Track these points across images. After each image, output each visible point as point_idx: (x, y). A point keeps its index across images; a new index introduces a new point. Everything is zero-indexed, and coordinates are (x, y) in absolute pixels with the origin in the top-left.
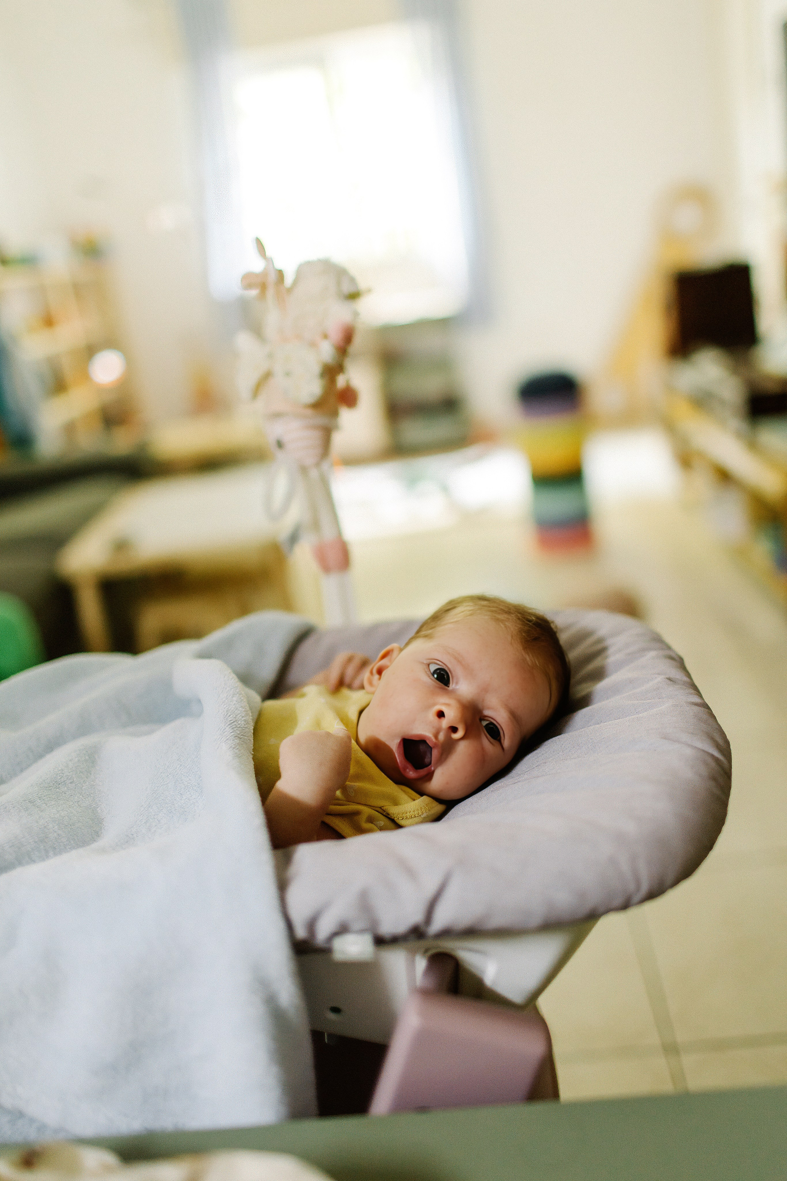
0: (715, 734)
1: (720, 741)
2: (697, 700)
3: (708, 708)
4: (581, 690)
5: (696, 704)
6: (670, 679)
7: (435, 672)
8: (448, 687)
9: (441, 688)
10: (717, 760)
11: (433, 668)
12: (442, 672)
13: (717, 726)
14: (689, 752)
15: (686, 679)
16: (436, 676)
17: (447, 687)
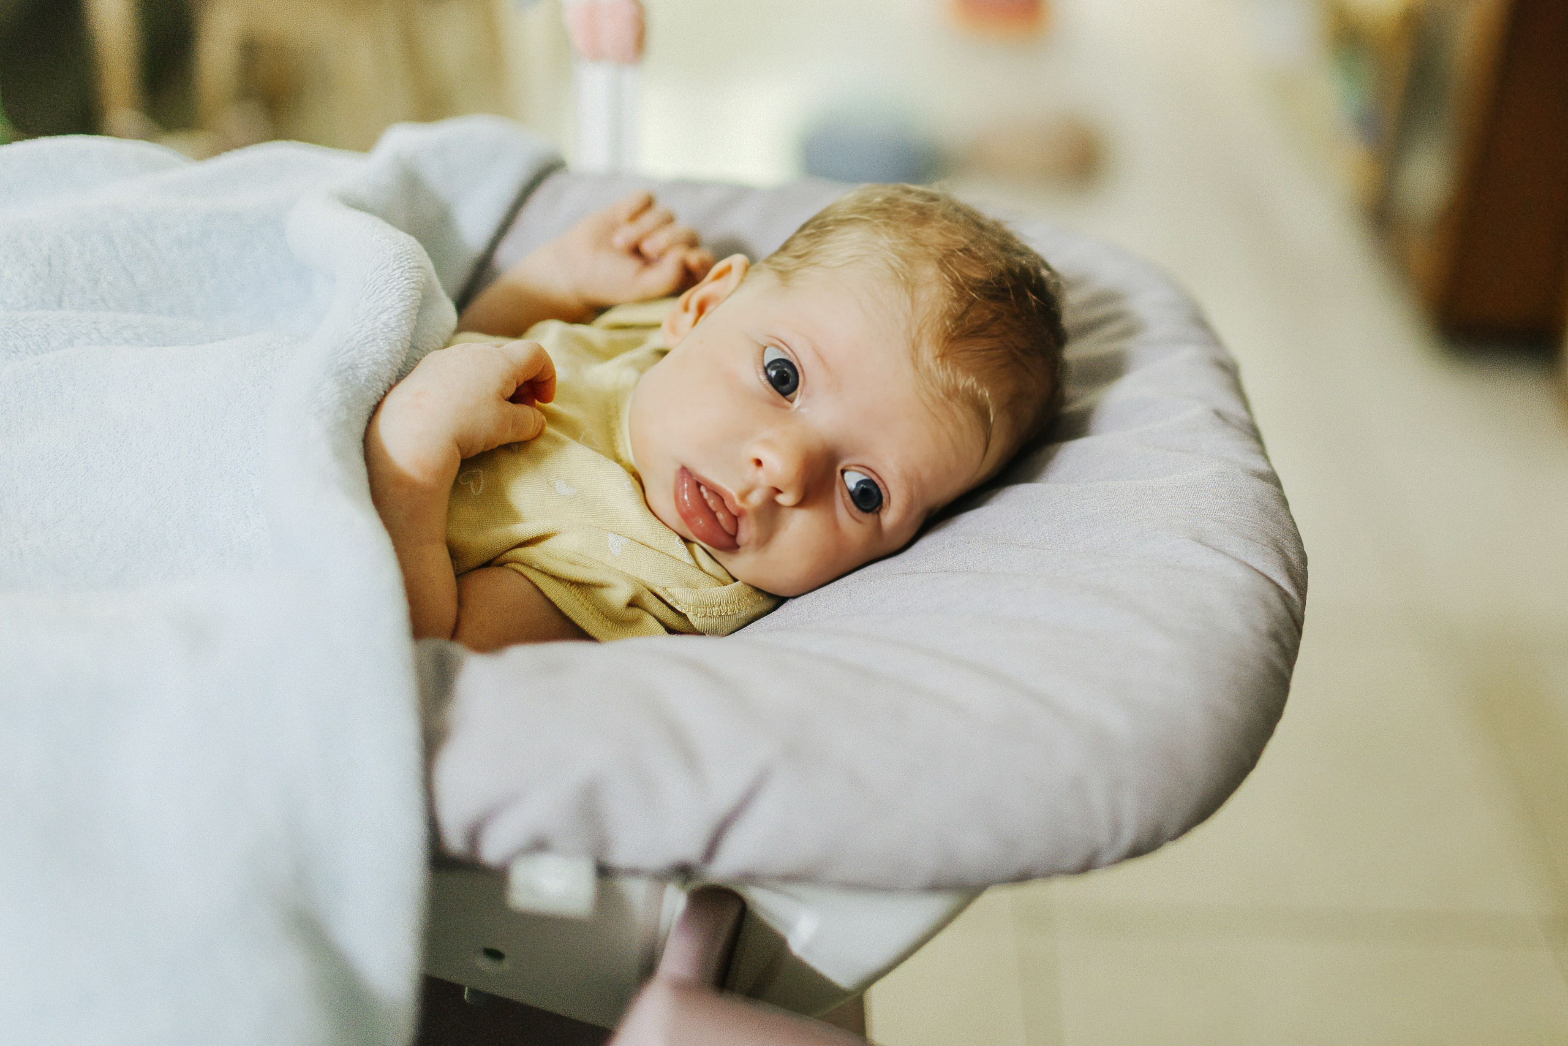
0: (1287, 543)
1: (1294, 558)
2: (1262, 467)
3: (1278, 484)
4: (1078, 398)
5: (1261, 476)
6: (1218, 414)
7: (773, 364)
8: (791, 401)
9: (776, 405)
10: (1284, 595)
11: (771, 355)
12: (786, 369)
13: (1288, 525)
14: (1239, 575)
15: (1243, 414)
16: (773, 373)
17: (787, 403)
